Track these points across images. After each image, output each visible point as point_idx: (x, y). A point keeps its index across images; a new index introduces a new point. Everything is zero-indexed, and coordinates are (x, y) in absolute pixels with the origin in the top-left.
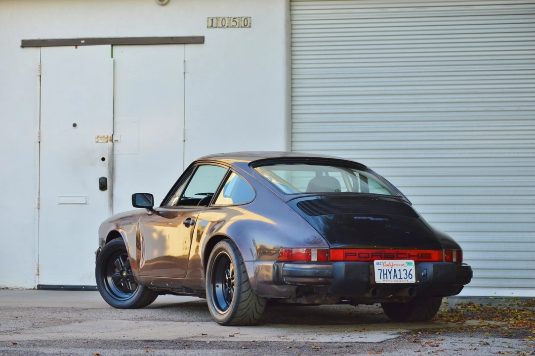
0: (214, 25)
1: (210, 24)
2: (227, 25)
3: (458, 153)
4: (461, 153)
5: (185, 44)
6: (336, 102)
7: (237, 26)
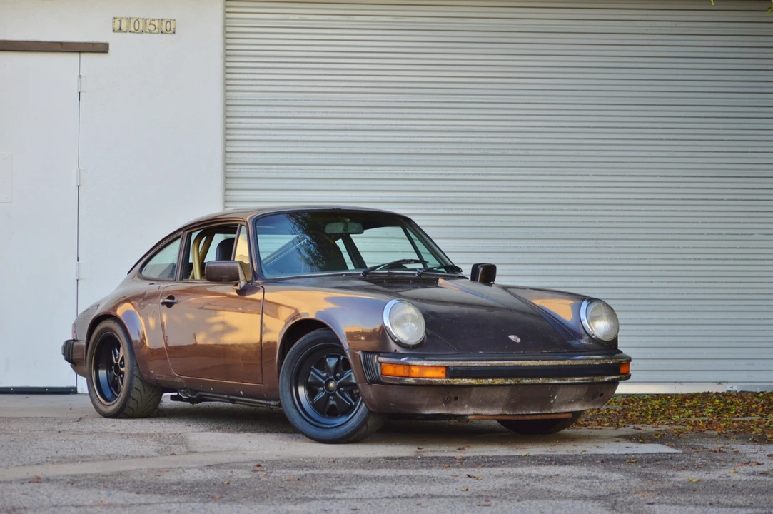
0: (124, 28)
1: (118, 28)
2: (141, 28)
3: (449, 209)
4: (452, 209)
5: (80, 52)
6: (285, 138)
7: (157, 30)
